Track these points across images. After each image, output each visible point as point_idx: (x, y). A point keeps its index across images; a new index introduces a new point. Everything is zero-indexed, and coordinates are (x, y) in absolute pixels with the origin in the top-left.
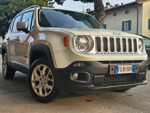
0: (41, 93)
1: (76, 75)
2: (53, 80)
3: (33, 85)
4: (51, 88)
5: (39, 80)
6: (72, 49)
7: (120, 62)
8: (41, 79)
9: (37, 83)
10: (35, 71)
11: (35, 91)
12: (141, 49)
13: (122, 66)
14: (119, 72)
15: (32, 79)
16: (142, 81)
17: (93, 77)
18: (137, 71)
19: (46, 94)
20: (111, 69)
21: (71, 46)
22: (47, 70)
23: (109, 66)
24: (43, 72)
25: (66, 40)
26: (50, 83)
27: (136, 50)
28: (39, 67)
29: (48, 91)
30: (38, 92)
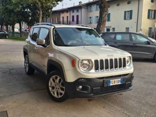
0: (56, 95)
1: (81, 87)
2: (64, 88)
3: (50, 88)
4: (63, 92)
5: (54, 86)
6: (78, 69)
7: (112, 77)
8: (56, 85)
9: (53, 88)
10: (51, 80)
11: (52, 93)
12: (129, 63)
13: (113, 80)
14: (111, 85)
15: (50, 85)
16: (128, 88)
17: (93, 89)
18: (124, 82)
19: (60, 96)
20: (105, 83)
21: (77, 67)
22: (60, 80)
23: (104, 81)
24: (57, 81)
25: (73, 62)
26: (62, 89)
27: (125, 66)
28: (54, 77)
29: (61, 94)
30: (54, 94)
